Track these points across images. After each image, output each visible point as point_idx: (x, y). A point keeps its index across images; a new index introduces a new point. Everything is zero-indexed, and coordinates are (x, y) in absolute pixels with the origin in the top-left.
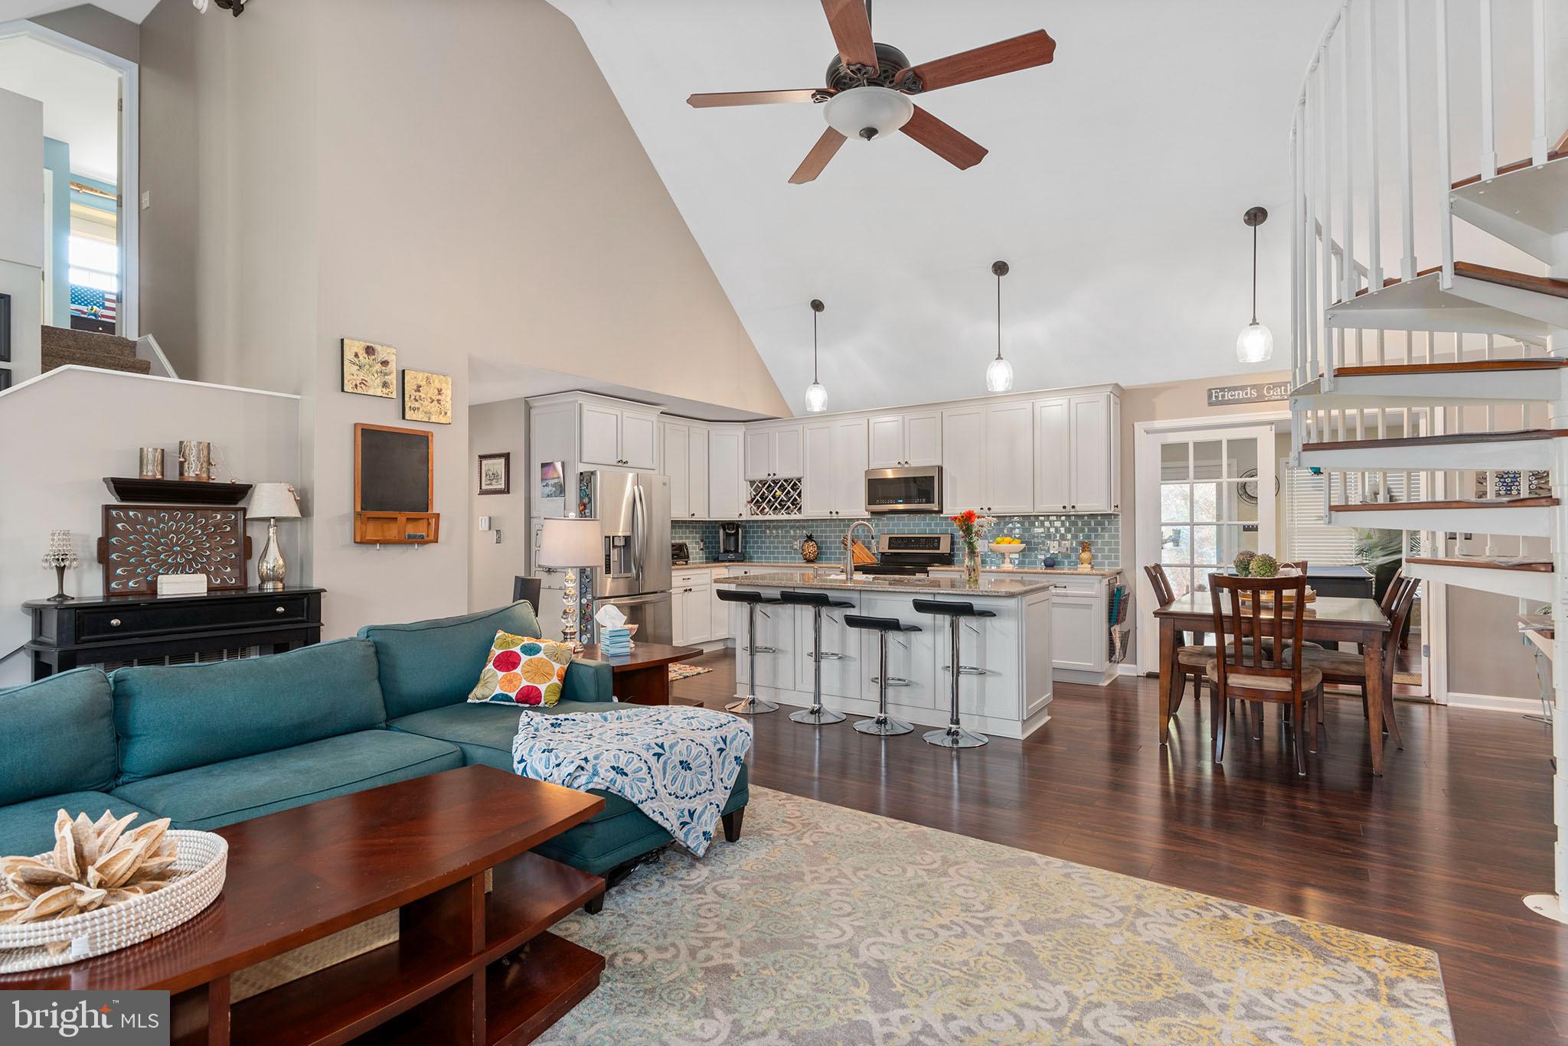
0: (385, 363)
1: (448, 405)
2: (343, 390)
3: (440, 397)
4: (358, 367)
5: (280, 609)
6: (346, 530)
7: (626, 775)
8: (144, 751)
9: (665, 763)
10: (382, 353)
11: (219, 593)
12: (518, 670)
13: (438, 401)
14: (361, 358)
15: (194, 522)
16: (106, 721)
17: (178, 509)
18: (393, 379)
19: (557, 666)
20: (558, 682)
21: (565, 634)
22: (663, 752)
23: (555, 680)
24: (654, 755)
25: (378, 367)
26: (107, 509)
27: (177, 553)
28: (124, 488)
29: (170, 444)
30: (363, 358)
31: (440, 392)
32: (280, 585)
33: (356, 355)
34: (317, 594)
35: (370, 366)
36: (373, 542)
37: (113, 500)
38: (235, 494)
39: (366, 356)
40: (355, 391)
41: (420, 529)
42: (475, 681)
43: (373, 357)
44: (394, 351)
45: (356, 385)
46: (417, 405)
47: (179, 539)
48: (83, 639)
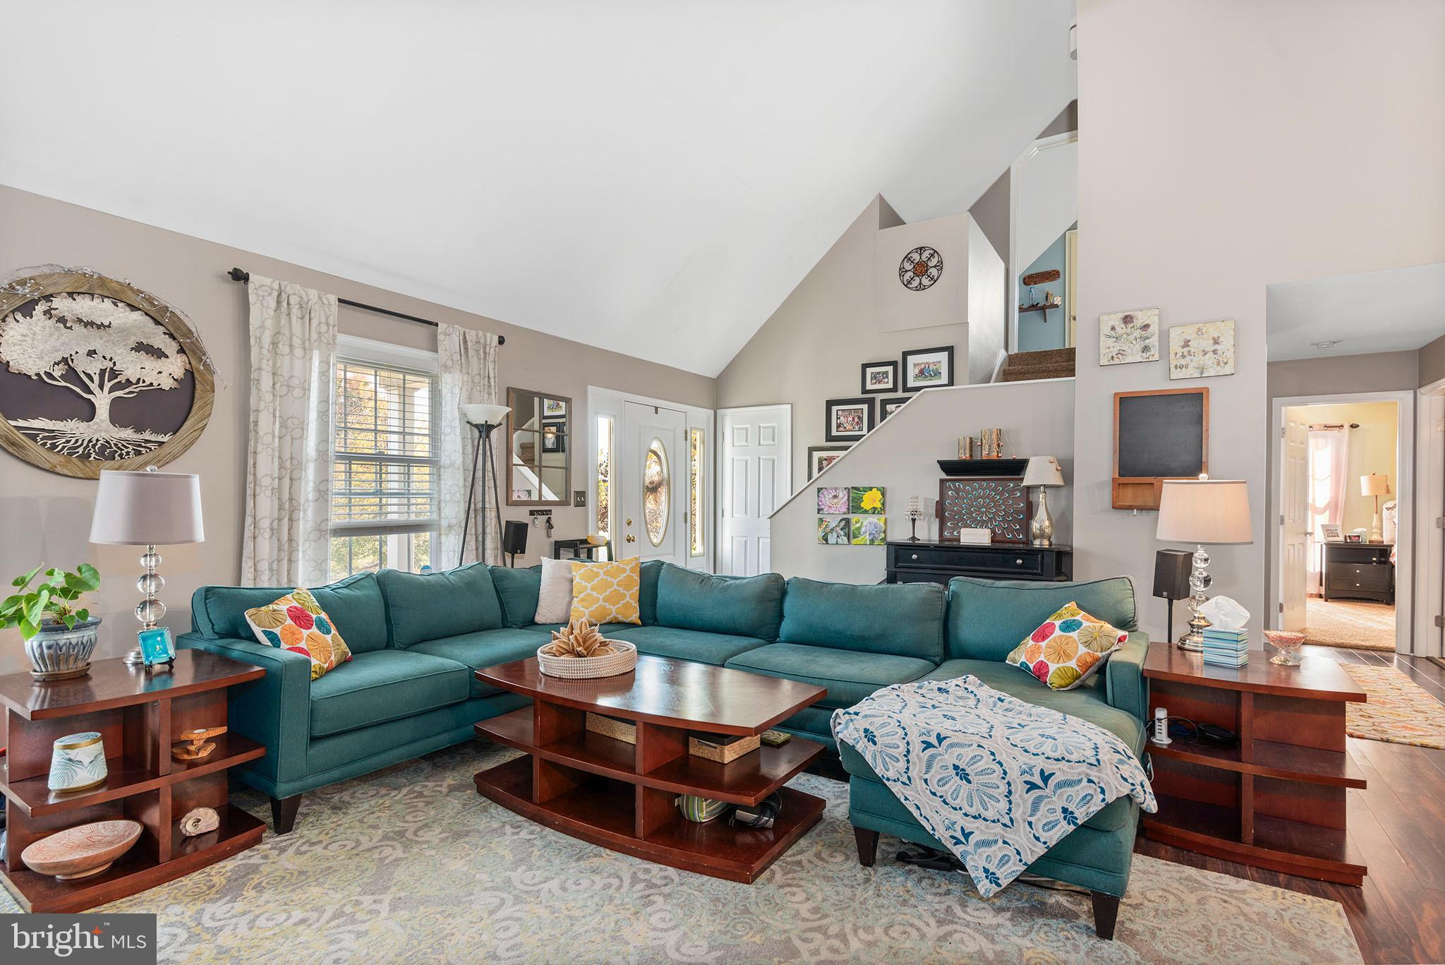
0: (1146, 327)
1: (1230, 354)
3: (1217, 347)
4: (1115, 340)
5: (1019, 561)
6: (1106, 496)
9: (933, 757)
10: (1141, 319)
11: (1011, 545)
12: (1043, 644)
13: (1215, 352)
14: (1118, 329)
15: (995, 490)
17: (984, 480)
18: (1154, 341)
22: (937, 745)
24: (924, 742)
25: (1137, 333)
26: (942, 481)
27: (983, 512)
28: (948, 467)
29: (975, 433)
30: (1121, 328)
31: (1216, 342)
32: (1046, 543)
33: (1113, 328)
34: (1070, 554)
35: (1128, 335)
36: (1131, 508)
37: (944, 476)
38: (1018, 467)
39: (1123, 326)
40: (1112, 362)
43: (1132, 325)
44: (1157, 312)
45: (1113, 357)
46: (1183, 362)
47: (984, 502)
48: (899, 564)
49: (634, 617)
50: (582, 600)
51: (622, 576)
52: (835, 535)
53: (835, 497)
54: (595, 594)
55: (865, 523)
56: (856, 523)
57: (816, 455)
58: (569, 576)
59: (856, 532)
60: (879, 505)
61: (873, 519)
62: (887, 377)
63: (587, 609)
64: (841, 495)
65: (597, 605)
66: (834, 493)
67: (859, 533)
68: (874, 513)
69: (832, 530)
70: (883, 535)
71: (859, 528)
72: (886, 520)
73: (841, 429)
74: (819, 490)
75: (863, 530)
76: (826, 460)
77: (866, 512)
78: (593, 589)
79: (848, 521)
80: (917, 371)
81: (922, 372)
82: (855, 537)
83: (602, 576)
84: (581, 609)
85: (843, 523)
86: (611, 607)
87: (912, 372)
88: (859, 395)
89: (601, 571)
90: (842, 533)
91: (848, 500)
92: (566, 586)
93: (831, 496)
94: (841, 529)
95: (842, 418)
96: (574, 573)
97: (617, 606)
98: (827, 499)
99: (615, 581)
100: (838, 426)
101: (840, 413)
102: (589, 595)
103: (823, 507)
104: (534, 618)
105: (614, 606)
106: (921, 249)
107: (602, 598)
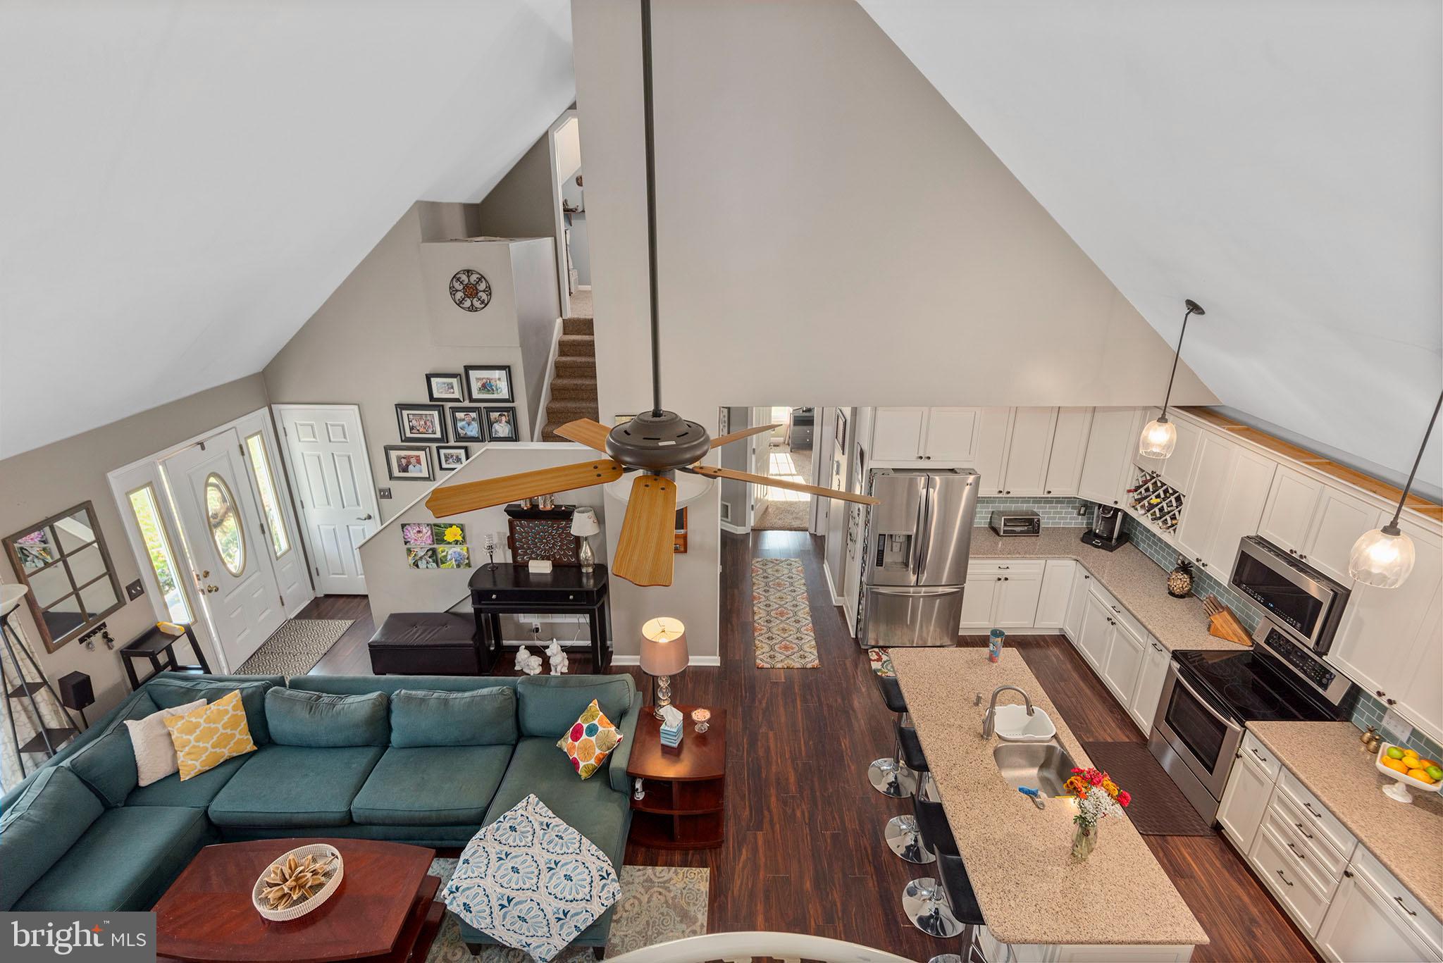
5: (571, 597)
15: (552, 527)
16: (382, 718)
17: (543, 519)
26: (509, 524)
27: (545, 543)
28: (514, 513)
37: (512, 520)
38: (569, 513)
47: (545, 536)
48: (483, 602)
49: (250, 747)
50: (189, 754)
51: (226, 718)
52: (424, 562)
53: (419, 532)
54: (201, 744)
55: (450, 552)
56: (442, 552)
57: (394, 454)
58: (165, 731)
59: (444, 560)
60: (460, 538)
61: (458, 549)
62: (452, 388)
63: (197, 760)
64: (425, 530)
65: (207, 754)
66: (418, 529)
67: (446, 560)
68: (456, 544)
69: (421, 558)
70: (467, 561)
71: (446, 556)
72: (468, 549)
73: (414, 431)
74: (403, 526)
75: (449, 557)
76: (404, 458)
77: (449, 543)
78: (197, 740)
79: (434, 551)
80: (480, 384)
81: (484, 386)
82: (443, 563)
83: (204, 725)
84: (190, 762)
85: (430, 553)
86: (223, 750)
87: (475, 386)
88: (426, 401)
89: (202, 721)
90: (431, 560)
91: (432, 534)
92: (164, 743)
93: (415, 531)
94: (430, 557)
95: (414, 422)
96: (169, 729)
97: (228, 748)
98: (411, 533)
99: (220, 726)
100: (412, 428)
101: (411, 417)
102: (194, 747)
103: (409, 540)
104: (137, 783)
105: (225, 748)
106: (468, 271)
107: (209, 745)
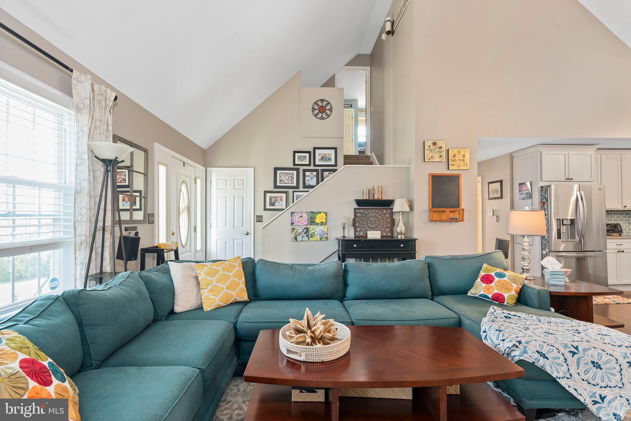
0: (440, 148)
1: (468, 161)
2: (424, 161)
3: (464, 158)
4: (430, 151)
5: (402, 245)
6: (426, 216)
7: (548, 359)
8: (351, 291)
9: (579, 359)
10: (439, 144)
11: (385, 238)
12: (493, 284)
13: (463, 160)
14: (431, 147)
15: (378, 213)
16: (342, 278)
17: (373, 209)
18: (444, 154)
19: (515, 286)
20: (515, 294)
21: (523, 269)
22: (577, 352)
23: (513, 293)
24: (570, 352)
25: (438, 150)
26: (355, 209)
27: (373, 224)
28: (359, 203)
29: (370, 187)
30: (432, 147)
31: (464, 156)
32: (403, 236)
33: (429, 147)
34: (414, 241)
35: (435, 150)
36: (437, 221)
37: (357, 207)
38: (389, 203)
39: (433, 146)
40: (429, 161)
41: (456, 215)
42: (471, 286)
43: (436, 146)
44: (444, 142)
45: (429, 158)
46: (454, 163)
47: (374, 219)
48: (347, 250)
49: (245, 298)
50: (211, 290)
51: (235, 270)
52: (301, 236)
53: (301, 217)
54: (220, 285)
55: (316, 230)
56: (313, 230)
57: (268, 195)
58: (194, 274)
59: (313, 235)
60: (324, 221)
61: (322, 228)
62: (306, 158)
63: (217, 296)
64: (304, 216)
65: (223, 293)
66: (300, 215)
67: (314, 235)
68: (322, 225)
69: (299, 234)
70: (326, 236)
71: (314, 233)
72: (327, 227)
73: (282, 182)
74: (292, 213)
75: (316, 233)
76: (273, 198)
77: (318, 224)
78: (217, 281)
79: (307, 229)
80: (320, 157)
81: (322, 158)
82: (312, 237)
83: (221, 272)
84: (212, 297)
85: (305, 230)
86: (232, 292)
87: (318, 158)
88: (291, 166)
89: (220, 269)
90: (305, 235)
91: (308, 218)
92: (193, 282)
93: (298, 216)
94: (305, 233)
95: (283, 177)
96: (198, 272)
97: (236, 291)
98: (296, 218)
99: (231, 274)
100: (281, 181)
101: (281, 174)
102: (215, 286)
103: (294, 222)
104: (173, 309)
105: (234, 291)
106: (322, 100)
107: (225, 286)
